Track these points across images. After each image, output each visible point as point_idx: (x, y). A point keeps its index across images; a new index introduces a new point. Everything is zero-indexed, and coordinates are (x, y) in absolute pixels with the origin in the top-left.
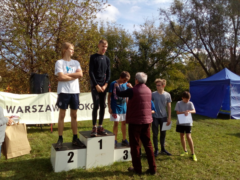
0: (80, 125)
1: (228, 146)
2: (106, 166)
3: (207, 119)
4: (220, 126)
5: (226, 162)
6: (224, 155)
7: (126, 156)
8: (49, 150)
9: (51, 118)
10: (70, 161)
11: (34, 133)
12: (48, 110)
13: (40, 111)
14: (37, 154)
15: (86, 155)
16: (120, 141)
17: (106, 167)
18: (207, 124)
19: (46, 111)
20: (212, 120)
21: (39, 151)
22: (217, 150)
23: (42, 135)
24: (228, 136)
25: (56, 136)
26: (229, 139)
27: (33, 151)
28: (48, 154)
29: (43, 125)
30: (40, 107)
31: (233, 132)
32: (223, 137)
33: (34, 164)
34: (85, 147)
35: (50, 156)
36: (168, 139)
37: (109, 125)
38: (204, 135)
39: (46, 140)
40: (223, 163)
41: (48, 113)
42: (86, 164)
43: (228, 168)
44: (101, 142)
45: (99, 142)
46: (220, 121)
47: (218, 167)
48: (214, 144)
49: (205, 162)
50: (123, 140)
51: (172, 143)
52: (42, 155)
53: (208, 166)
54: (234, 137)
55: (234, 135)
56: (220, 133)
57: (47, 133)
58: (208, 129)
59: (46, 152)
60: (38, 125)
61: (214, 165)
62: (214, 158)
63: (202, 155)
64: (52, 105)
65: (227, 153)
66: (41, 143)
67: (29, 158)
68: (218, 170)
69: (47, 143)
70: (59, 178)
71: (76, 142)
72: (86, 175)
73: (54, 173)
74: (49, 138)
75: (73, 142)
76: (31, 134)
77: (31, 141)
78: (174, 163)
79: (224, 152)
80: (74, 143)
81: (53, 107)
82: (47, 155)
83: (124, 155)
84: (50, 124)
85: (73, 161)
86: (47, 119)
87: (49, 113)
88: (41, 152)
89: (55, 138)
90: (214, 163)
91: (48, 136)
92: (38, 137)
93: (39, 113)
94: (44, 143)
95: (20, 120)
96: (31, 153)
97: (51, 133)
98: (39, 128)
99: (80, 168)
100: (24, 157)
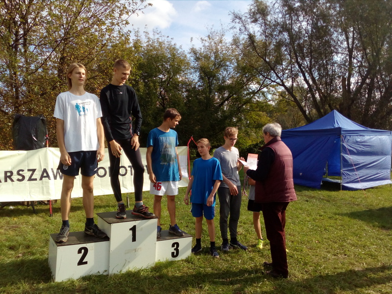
0: (99, 202)
1: (337, 233)
2: (143, 268)
3: (305, 190)
4: (325, 202)
5: (333, 257)
6: (330, 247)
7: (175, 251)
8: (47, 245)
9: (50, 192)
10: (81, 262)
11: (21, 216)
12: (45, 177)
13: (30, 179)
14: (25, 251)
15: (109, 251)
16: (166, 228)
17: (143, 270)
18: (305, 198)
19: (41, 179)
20: (313, 192)
21: (29, 247)
22: (320, 240)
23: (34, 219)
24: (337, 216)
25: (59, 221)
26: (339, 222)
27: (18, 247)
28: (43, 251)
29: (36, 204)
30: (31, 172)
31: (345, 210)
32: (330, 218)
33: (19, 269)
34: (107, 238)
35: (48, 254)
36: (244, 223)
37: (148, 201)
38: (300, 216)
39: (42, 227)
40: (329, 259)
41: (44, 183)
42: (109, 267)
43: (336, 266)
44: (133, 229)
45: (130, 229)
46: (324, 193)
47: (320, 266)
48: (315, 230)
49: (301, 259)
50: (171, 226)
51: (250, 229)
52: (33, 254)
53: (306, 264)
54: (347, 219)
55: (346, 215)
56: (325, 212)
57: (42, 217)
58: (306, 206)
59: (41, 247)
60: (28, 202)
61: (315, 264)
62: (315, 251)
63: (297, 248)
64: (52, 170)
65: (336, 243)
66: (32, 233)
67: (10, 259)
68: (321, 270)
69: (42, 233)
70: (63, 290)
71: (92, 231)
72: (108, 285)
73: (54, 282)
74: (46, 225)
75: (86, 230)
76: (15, 219)
77: (16, 230)
78: (253, 261)
79: (330, 243)
80: (89, 233)
81: (53, 172)
82: (42, 253)
83: (173, 250)
84: (49, 201)
85: (86, 263)
86: (43, 193)
87: (46, 182)
88: (31, 249)
89: (57, 225)
90: (316, 260)
91: (45, 221)
92: (27, 223)
93: (28, 182)
94: (37, 234)
96: (15, 251)
97: (50, 216)
98: (29, 208)
99: (99, 274)
100: (2, 257)
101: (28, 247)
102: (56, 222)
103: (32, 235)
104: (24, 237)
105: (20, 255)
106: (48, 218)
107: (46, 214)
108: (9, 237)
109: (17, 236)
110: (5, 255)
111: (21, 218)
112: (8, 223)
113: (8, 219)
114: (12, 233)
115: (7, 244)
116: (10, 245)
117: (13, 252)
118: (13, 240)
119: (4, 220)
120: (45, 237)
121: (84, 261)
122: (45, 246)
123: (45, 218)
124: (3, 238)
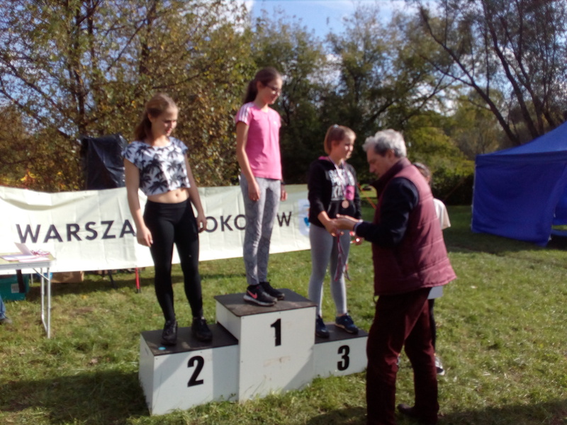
3: (524, 249)
7: (343, 361)
8: (134, 343)
9: (136, 255)
10: (193, 382)
11: (94, 293)
12: (128, 232)
13: (106, 236)
14: (102, 353)
15: (238, 362)
17: (293, 394)
19: (122, 235)
23: (114, 297)
25: (150, 301)
27: (90, 347)
28: (130, 354)
29: (116, 272)
33: (92, 389)
35: (137, 361)
39: (126, 310)
41: (127, 242)
42: (238, 388)
44: (277, 325)
45: (272, 326)
46: (557, 255)
52: (114, 360)
57: (124, 294)
59: (128, 347)
60: (103, 271)
66: (111, 322)
67: (79, 370)
69: (127, 322)
73: (150, 416)
74: (132, 308)
76: (85, 297)
77: (86, 317)
82: (128, 358)
83: (339, 358)
84: (133, 269)
85: (201, 382)
86: (125, 257)
87: (129, 240)
88: (111, 350)
89: (148, 307)
91: (127, 301)
92: (103, 304)
93: (103, 240)
94: (119, 323)
95: (53, 263)
96: (85, 353)
97: (137, 292)
98: (105, 279)
99: (222, 400)
100: (66, 365)
101: (106, 346)
102: (147, 302)
103: (111, 325)
104: (99, 328)
105: (94, 361)
106: (134, 296)
107: (131, 288)
108: (76, 329)
109: (88, 326)
110: (71, 361)
111: (94, 296)
112: (75, 304)
113: (74, 297)
114: (79, 321)
115: (74, 341)
116: (77, 344)
117: (82, 356)
118: (82, 334)
119: (68, 299)
120: (132, 329)
121: (198, 379)
122: (132, 346)
123: (130, 296)
124: (68, 330)
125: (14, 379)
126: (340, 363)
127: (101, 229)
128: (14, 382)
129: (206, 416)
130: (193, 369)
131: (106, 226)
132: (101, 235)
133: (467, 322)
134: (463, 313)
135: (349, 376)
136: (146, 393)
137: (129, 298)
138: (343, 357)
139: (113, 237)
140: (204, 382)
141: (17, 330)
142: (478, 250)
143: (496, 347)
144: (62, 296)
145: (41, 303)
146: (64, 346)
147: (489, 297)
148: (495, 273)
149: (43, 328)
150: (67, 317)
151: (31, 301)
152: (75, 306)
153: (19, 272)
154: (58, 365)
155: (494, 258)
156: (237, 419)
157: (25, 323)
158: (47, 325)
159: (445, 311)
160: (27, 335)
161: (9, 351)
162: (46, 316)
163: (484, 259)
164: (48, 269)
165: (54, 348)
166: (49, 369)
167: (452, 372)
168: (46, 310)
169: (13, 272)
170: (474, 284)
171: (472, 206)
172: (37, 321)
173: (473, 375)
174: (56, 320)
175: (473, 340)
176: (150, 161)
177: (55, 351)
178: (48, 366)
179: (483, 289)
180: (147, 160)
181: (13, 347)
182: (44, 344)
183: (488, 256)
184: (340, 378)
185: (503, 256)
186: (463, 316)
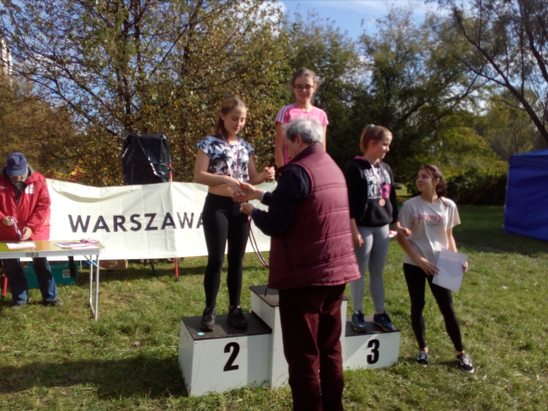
8: (174, 328)
9: (177, 245)
10: (229, 367)
11: (137, 280)
12: (169, 224)
13: (149, 228)
14: (144, 337)
15: (271, 351)
19: (163, 228)
21: (149, 330)
23: (155, 285)
25: (188, 289)
27: (134, 329)
28: (170, 338)
29: (156, 261)
33: (136, 369)
39: (166, 297)
41: (167, 233)
42: (271, 375)
52: (155, 343)
57: (164, 282)
59: (167, 332)
60: (145, 260)
64: (178, 214)
66: (152, 308)
67: (123, 351)
69: (167, 308)
73: (188, 397)
74: (172, 295)
76: (129, 284)
77: (130, 302)
81: (179, 217)
82: (168, 342)
84: (172, 259)
86: (166, 248)
87: (170, 232)
88: (152, 334)
91: (168, 289)
92: (145, 291)
93: (146, 231)
94: (160, 309)
95: (102, 251)
96: (129, 336)
97: (176, 281)
98: (146, 267)
99: (255, 386)
100: (112, 346)
101: (147, 330)
102: (185, 290)
103: (152, 311)
104: (142, 313)
105: (137, 343)
106: (174, 284)
107: (170, 277)
108: (121, 313)
109: (132, 311)
110: (117, 342)
111: (137, 283)
112: (119, 290)
113: (119, 283)
114: (124, 306)
115: (119, 324)
116: (122, 326)
117: (126, 338)
118: (126, 318)
119: (114, 285)
120: (171, 315)
121: (234, 364)
122: (171, 330)
123: (169, 284)
124: (113, 314)
125: (66, 356)
126: (369, 357)
127: (144, 221)
128: (66, 359)
129: (241, 400)
130: (229, 355)
131: (149, 218)
132: (144, 226)
133: (498, 321)
134: (494, 313)
135: (378, 370)
136: (185, 375)
137: (169, 286)
138: (373, 351)
139: (156, 228)
140: (239, 367)
141: (67, 312)
142: (511, 250)
143: (527, 347)
144: (108, 282)
145: (89, 288)
146: (110, 328)
147: (521, 298)
148: (528, 274)
149: (91, 311)
150: (112, 302)
151: (80, 286)
152: (120, 291)
153: (71, 258)
154: (104, 346)
155: (527, 259)
156: (270, 404)
157: (75, 306)
158: (95, 309)
159: (476, 310)
160: (77, 316)
161: (62, 330)
162: (94, 300)
163: (516, 260)
164: (97, 256)
165: (101, 329)
166: (96, 349)
167: (482, 370)
168: (94, 294)
169: (65, 258)
170: (506, 285)
171: (505, 206)
172: (85, 304)
173: (503, 374)
174: (103, 304)
175: (504, 340)
176: (219, 155)
177: (102, 333)
178: (95, 346)
179: (515, 290)
180: (217, 153)
181: (65, 328)
182: (92, 326)
183: (520, 256)
184: (369, 371)
185: (536, 257)
186: (494, 316)
